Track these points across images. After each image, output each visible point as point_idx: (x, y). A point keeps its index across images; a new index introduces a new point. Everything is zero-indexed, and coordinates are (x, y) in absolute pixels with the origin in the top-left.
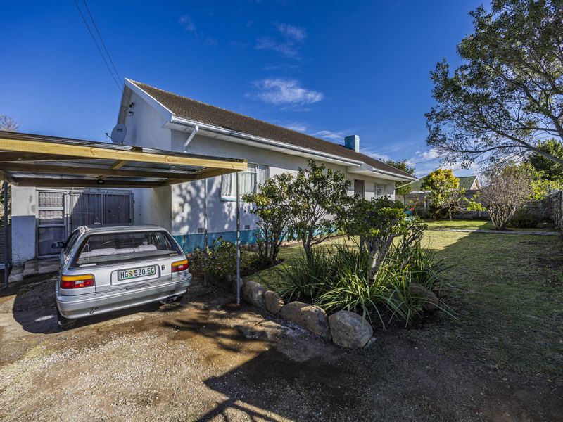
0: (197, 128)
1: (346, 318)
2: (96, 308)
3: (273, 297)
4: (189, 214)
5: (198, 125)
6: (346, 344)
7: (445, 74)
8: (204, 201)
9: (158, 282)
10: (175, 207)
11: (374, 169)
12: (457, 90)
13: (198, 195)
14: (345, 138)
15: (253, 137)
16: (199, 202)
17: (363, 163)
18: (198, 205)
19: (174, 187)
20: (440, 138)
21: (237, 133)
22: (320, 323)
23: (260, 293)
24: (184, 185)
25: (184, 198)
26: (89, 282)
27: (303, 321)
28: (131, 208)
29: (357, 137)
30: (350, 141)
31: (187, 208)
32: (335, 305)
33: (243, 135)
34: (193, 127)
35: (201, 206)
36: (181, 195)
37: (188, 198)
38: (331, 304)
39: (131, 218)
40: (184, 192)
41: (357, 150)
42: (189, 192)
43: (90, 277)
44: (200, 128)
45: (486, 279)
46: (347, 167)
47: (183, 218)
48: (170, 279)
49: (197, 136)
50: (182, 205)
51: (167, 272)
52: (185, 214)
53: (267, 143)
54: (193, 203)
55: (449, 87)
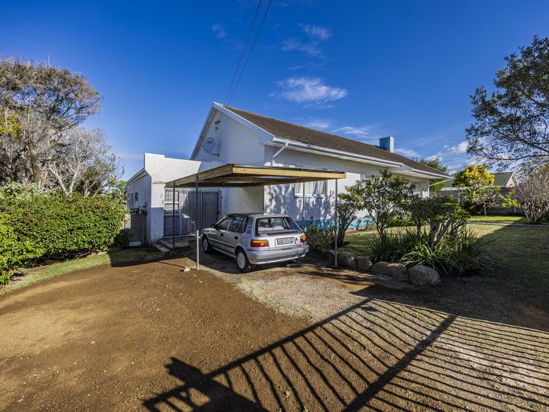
0: (287, 144)
1: (421, 268)
2: (269, 259)
3: (365, 261)
4: (275, 207)
5: (287, 142)
6: (422, 283)
7: (483, 98)
8: (284, 197)
9: (295, 247)
10: (267, 202)
11: (413, 169)
12: (493, 112)
13: (280, 193)
14: (380, 139)
15: (322, 149)
16: (281, 198)
17: (402, 164)
18: (280, 201)
19: (266, 187)
20: (479, 147)
21: (312, 146)
22: (403, 272)
23: (353, 258)
24: (272, 186)
25: (272, 195)
26: (267, 244)
27: (389, 273)
28: (220, 204)
29: (392, 138)
30: (385, 143)
31: (274, 203)
32: (410, 263)
33: (316, 147)
34: (284, 144)
35: (282, 201)
36: (270, 193)
37: (274, 195)
38: (408, 262)
39: (220, 210)
40: (272, 191)
41: (392, 150)
42: (275, 191)
43: (266, 242)
44: (289, 145)
45: (515, 255)
47: (271, 210)
48: (300, 246)
49: (286, 150)
50: (271, 200)
51: (298, 242)
52: (272, 207)
53: (330, 152)
54: (277, 199)
55: (487, 108)
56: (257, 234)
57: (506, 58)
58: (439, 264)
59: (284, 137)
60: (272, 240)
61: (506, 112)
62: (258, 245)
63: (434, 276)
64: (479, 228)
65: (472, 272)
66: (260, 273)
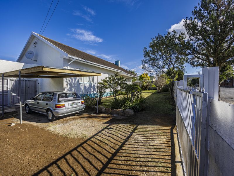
0: (75, 59)
1: (128, 110)
2: (66, 113)
3: (109, 109)
4: (69, 88)
5: (75, 58)
6: (128, 115)
7: (146, 50)
8: (74, 84)
9: (79, 106)
10: (65, 86)
11: (126, 74)
12: (149, 56)
13: (72, 81)
14: (115, 61)
15: (91, 62)
16: (73, 84)
17: (123, 71)
18: (72, 85)
19: (64, 78)
20: (145, 67)
21: (87, 61)
22: (122, 112)
23: (104, 109)
24: (67, 78)
25: (68, 83)
26: (64, 106)
27: (118, 113)
28: (37, 86)
29: (119, 61)
31: (69, 86)
32: (125, 109)
33: (89, 62)
34: (74, 59)
35: (73, 85)
36: (66, 82)
37: (69, 83)
38: (124, 108)
39: (37, 90)
40: (68, 81)
41: (119, 66)
42: (69, 81)
43: (64, 105)
44: (76, 59)
45: (154, 103)
46: (117, 72)
47: (67, 89)
48: (81, 106)
49: (74, 62)
50: (67, 85)
51: (81, 104)
52: (68, 88)
53: (95, 64)
54: (70, 84)
55: (147, 54)
56: (59, 101)
57: (152, 39)
58: (133, 108)
59: (73, 55)
60: (67, 104)
61: (152, 56)
62: (60, 107)
63: (132, 112)
64: (145, 95)
65: (143, 110)
66: (61, 120)
